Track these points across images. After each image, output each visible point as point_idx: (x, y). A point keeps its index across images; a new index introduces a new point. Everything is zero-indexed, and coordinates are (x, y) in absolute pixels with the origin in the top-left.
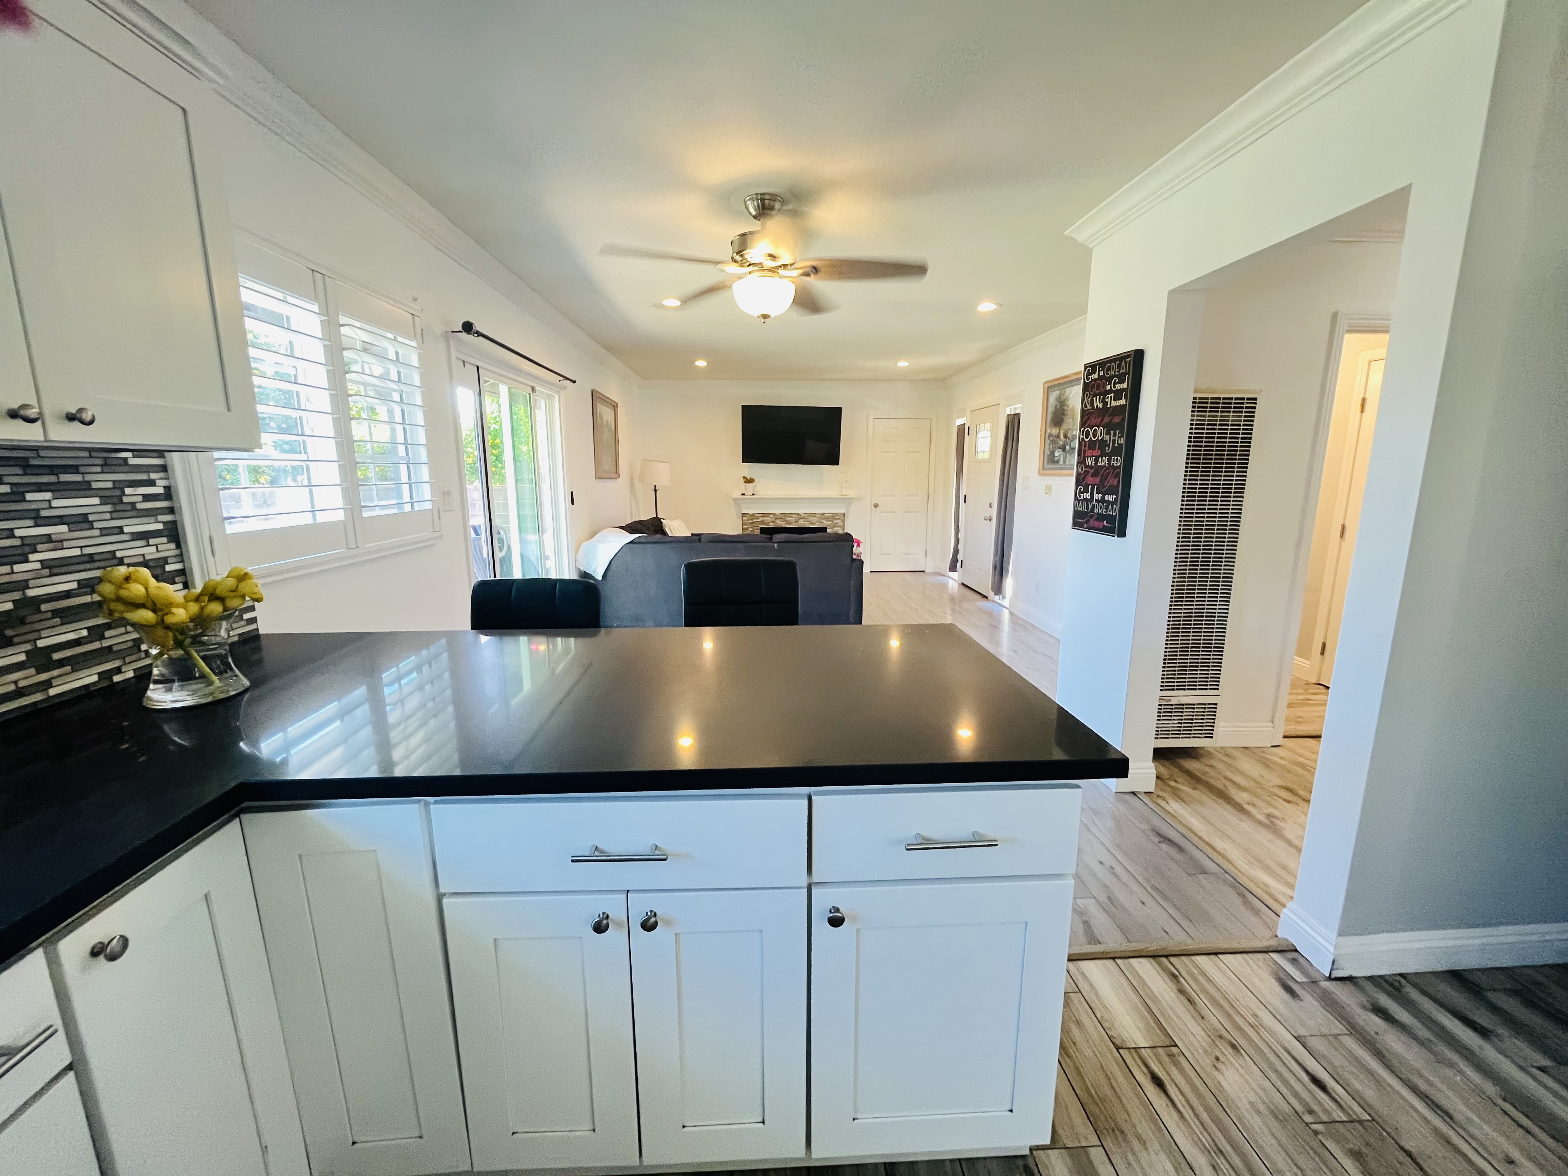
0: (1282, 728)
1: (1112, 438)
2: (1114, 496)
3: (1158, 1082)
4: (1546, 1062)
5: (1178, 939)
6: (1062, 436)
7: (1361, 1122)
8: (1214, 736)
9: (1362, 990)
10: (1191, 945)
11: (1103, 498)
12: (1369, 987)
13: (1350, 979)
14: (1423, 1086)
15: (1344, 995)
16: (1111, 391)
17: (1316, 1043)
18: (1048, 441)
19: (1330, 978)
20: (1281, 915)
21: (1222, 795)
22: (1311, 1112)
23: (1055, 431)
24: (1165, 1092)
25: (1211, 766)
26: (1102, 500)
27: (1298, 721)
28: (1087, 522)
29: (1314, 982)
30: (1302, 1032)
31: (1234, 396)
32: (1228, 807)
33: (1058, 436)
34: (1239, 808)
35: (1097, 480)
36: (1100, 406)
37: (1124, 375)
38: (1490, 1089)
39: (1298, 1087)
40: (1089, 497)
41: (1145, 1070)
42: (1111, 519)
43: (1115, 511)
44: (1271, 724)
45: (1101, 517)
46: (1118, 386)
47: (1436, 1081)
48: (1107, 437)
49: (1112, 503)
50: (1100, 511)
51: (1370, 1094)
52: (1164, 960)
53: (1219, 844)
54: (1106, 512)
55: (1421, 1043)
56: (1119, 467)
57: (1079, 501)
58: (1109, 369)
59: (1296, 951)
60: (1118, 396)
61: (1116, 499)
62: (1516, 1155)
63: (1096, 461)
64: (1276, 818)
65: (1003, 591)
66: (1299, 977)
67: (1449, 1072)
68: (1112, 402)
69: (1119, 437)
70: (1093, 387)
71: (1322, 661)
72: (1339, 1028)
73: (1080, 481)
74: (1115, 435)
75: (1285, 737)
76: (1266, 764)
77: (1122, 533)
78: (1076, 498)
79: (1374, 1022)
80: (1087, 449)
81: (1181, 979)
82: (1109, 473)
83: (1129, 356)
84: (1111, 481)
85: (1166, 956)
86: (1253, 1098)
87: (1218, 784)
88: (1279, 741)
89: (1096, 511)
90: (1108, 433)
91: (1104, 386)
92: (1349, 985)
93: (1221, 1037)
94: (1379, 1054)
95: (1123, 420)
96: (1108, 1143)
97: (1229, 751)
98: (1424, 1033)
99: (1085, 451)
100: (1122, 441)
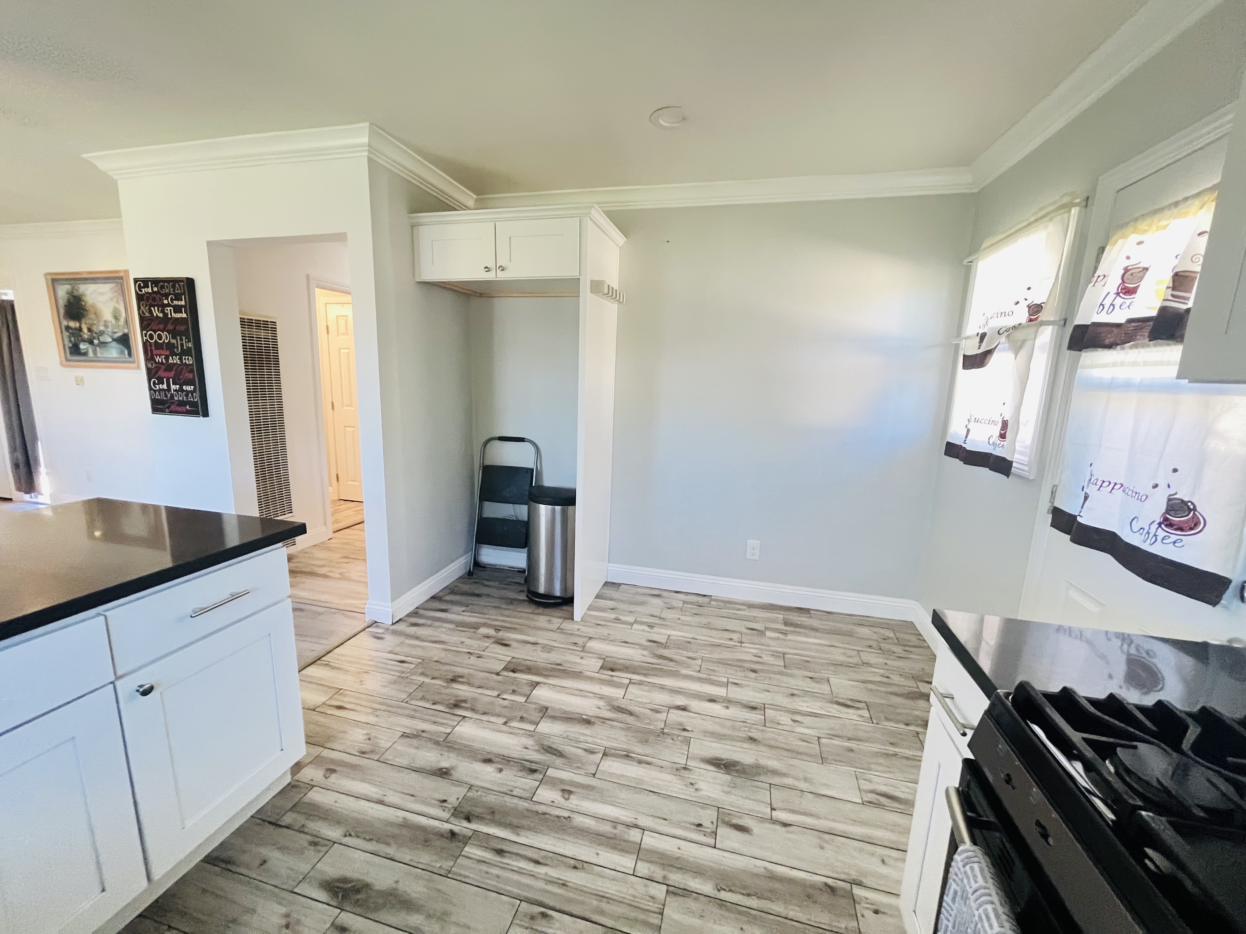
0: (331, 528)
1: (179, 342)
2: (192, 387)
3: (340, 708)
4: (464, 609)
5: (320, 649)
6: (85, 330)
7: (420, 663)
8: (296, 543)
9: (405, 621)
10: (328, 648)
11: (181, 388)
12: (407, 618)
13: (400, 620)
14: (434, 639)
15: (401, 627)
16: (168, 305)
17: (397, 650)
18: (66, 334)
19: (393, 624)
20: (366, 611)
21: (312, 574)
22: (403, 672)
23: (73, 324)
24: (345, 708)
25: (299, 562)
26: (181, 390)
27: (336, 522)
28: (168, 408)
29: (388, 629)
30: (390, 649)
31: (262, 319)
32: (318, 578)
33: (80, 329)
34: (325, 576)
35: (172, 374)
36: (161, 315)
37: (181, 294)
38: (452, 626)
39: (396, 668)
40: (166, 388)
41: (332, 708)
42: (194, 404)
43: (197, 398)
44: (325, 526)
45: (181, 404)
46: (176, 303)
47: (437, 634)
48: (173, 341)
49: (192, 392)
50: (181, 398)
51: (420, 653)
52: (319, 662)
53: (323, 598)
54: (187, 399)
55: (430, 626)
56: (192, 365)
57: (155, 391)
58: (162, 287)
59: (376, 622)
60: (177, 309)
61: (195, 389)
62: (463, 640)
63: (167, 358)
64: (344, 573)
65: (36, 489)
66: (380, 631)
67: (440, 630)
68: (173, 314)
69: (186, 342)
70: (148, 299)
71: (339, 485)
72: (402, 639)
73: (151, 374)
74: (181, 340)
75: (334, 532)
76: (329, 549)
77: (206, 414)
78: (150, 389)
79: (413, 629)
80: (153, 348)
81: (331, 664)
82: (183, 369)
83: (182, 281)
84: (186, 375)
85: (319, 659)
86: (381, 684)
87: (308, 570)
88: (331, 535)
89: (176, 398)
90: (174, 337)
91: (162, 300)
92: (400, 622)
93: (359, 673)
94: (417, 638)
95: (187, 329)
96: (328, 745)
97: (308, 550)
98: (429, 622)
99: (151, 350)
100: (190, 345)
